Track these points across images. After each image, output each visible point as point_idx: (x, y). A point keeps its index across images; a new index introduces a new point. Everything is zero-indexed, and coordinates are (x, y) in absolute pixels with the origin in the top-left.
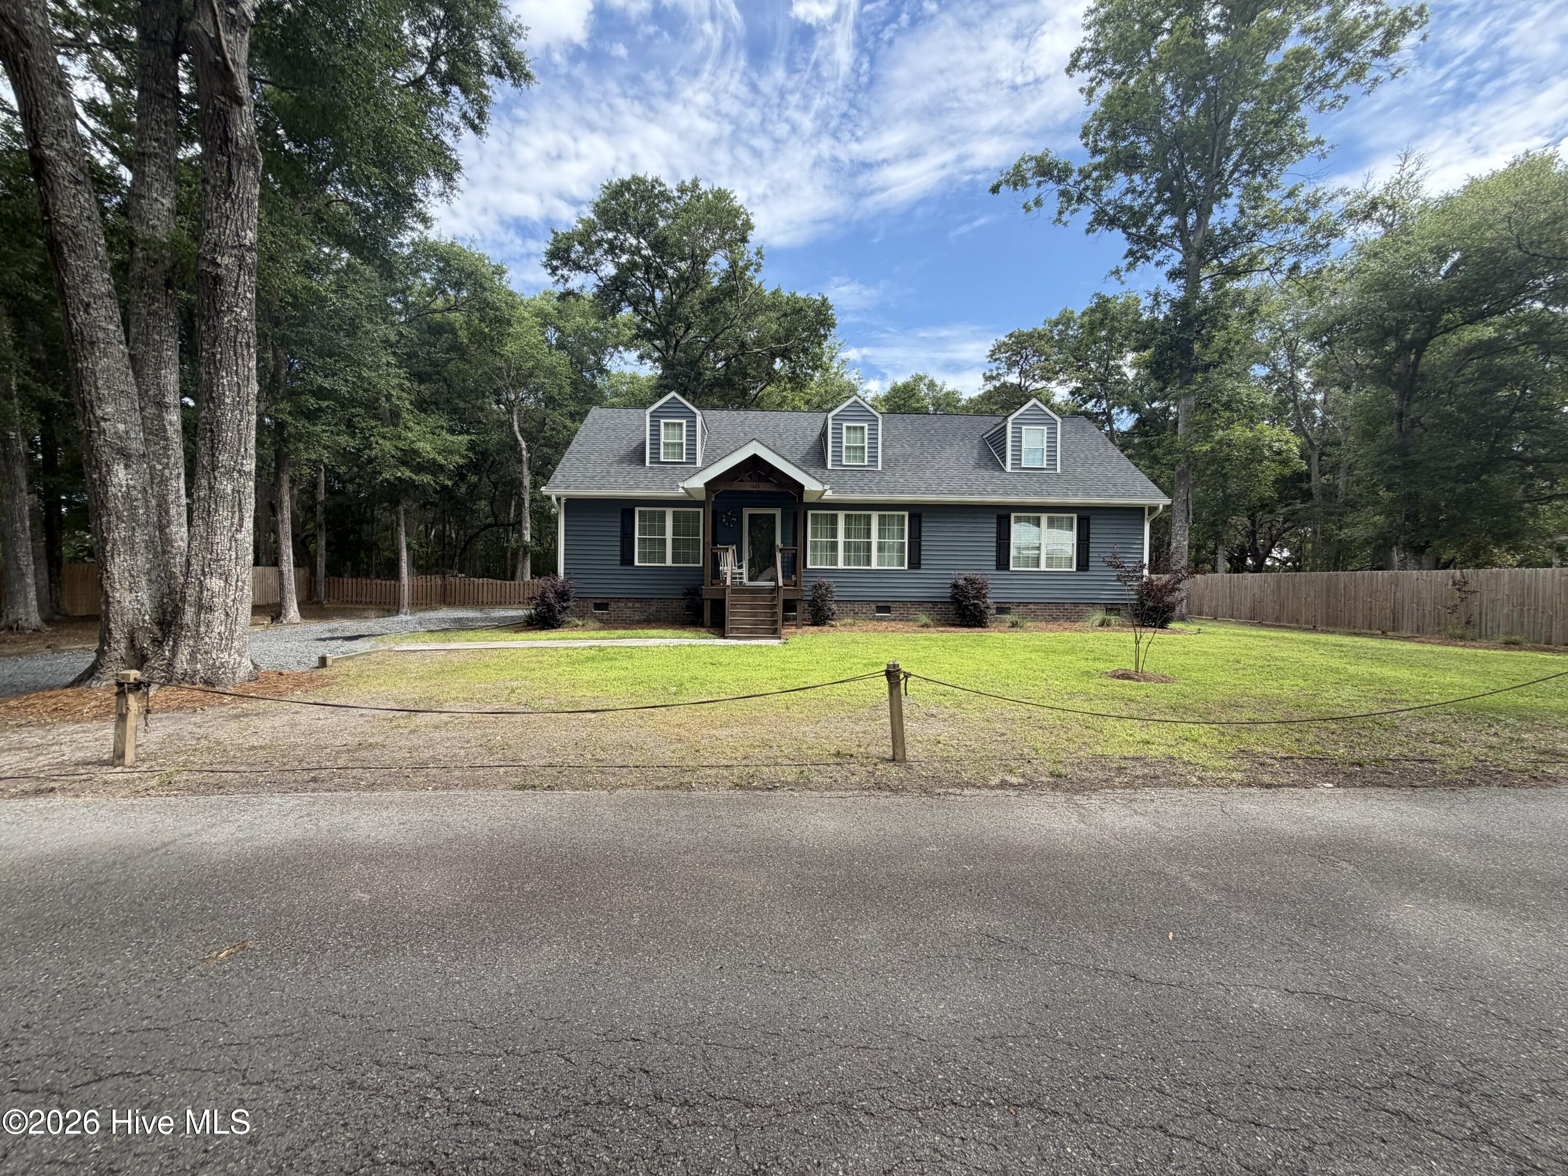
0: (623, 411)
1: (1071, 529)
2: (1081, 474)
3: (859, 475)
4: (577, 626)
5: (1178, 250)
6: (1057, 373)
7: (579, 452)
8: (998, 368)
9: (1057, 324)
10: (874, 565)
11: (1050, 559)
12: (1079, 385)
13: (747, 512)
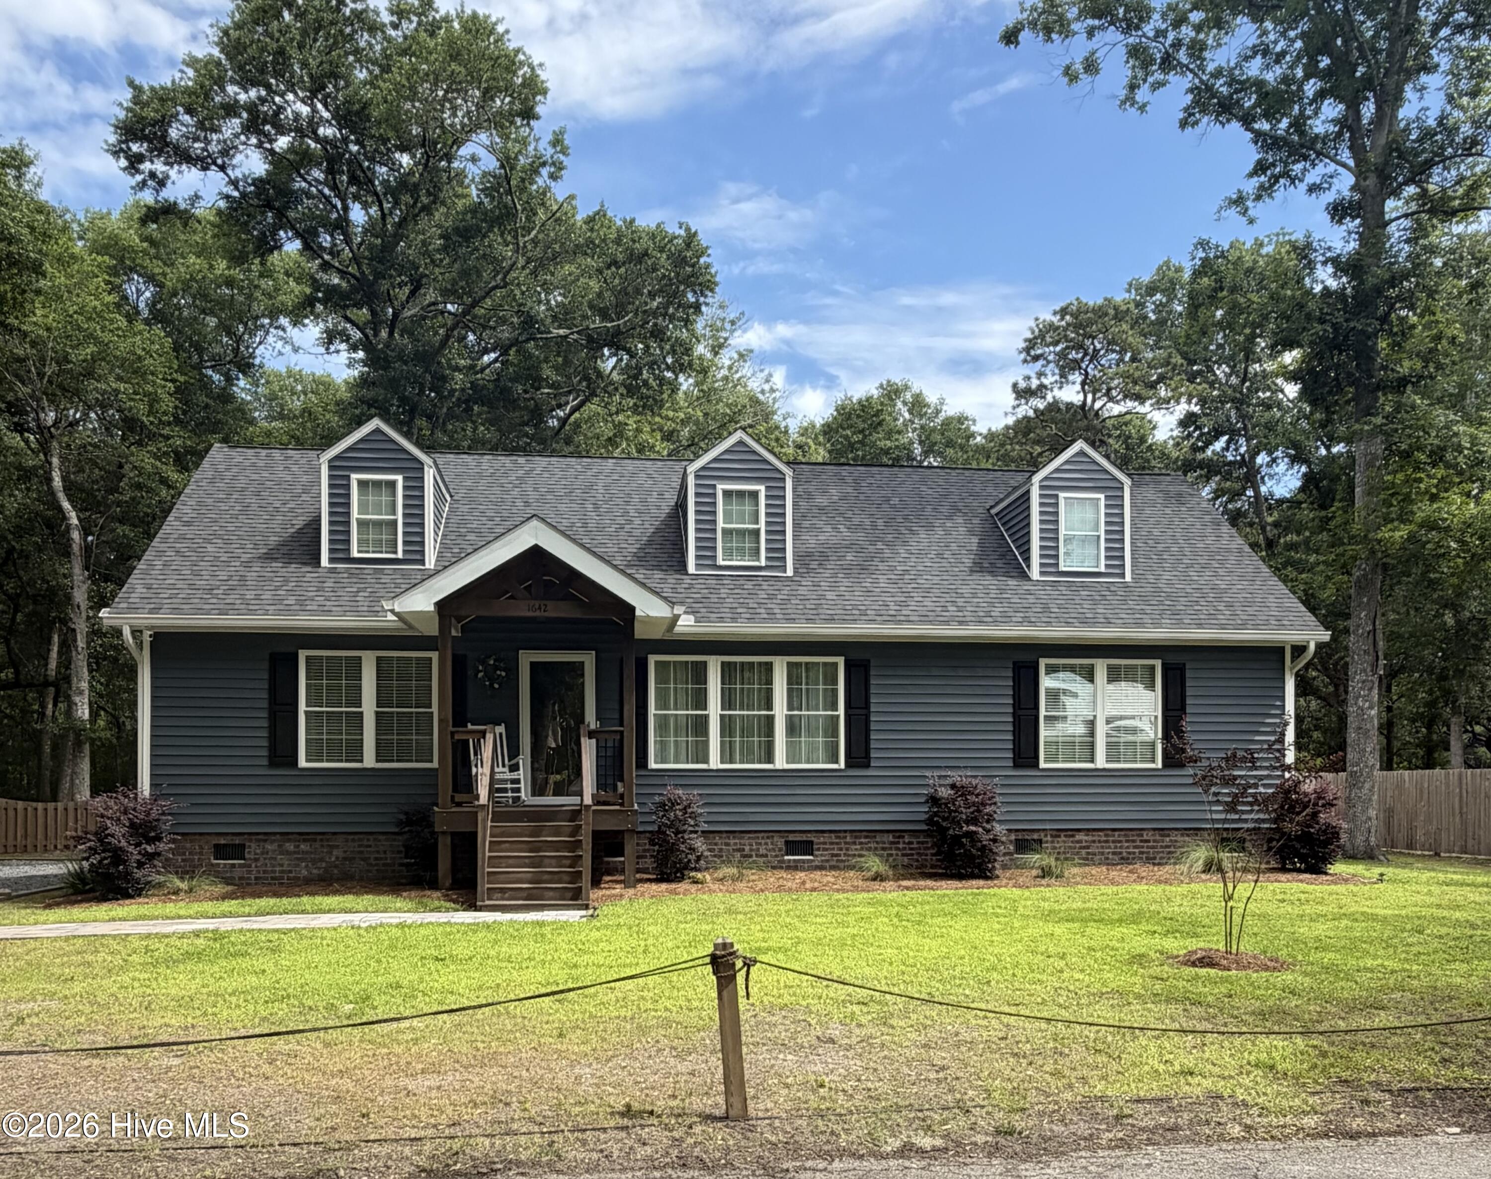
0: (276, 454)
1: (1151, 686)
2: (1169, 584)
3: (749, 585)
4: (176, 892)
5: (1344, 165)
6: (1153, 386)
7: (183, 537)
8: (1040, 375)
9: (1151, 290)
10: (780, 762)
11: (1112, 746)
12: (1196, 409)
13: (526, 659)
